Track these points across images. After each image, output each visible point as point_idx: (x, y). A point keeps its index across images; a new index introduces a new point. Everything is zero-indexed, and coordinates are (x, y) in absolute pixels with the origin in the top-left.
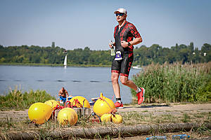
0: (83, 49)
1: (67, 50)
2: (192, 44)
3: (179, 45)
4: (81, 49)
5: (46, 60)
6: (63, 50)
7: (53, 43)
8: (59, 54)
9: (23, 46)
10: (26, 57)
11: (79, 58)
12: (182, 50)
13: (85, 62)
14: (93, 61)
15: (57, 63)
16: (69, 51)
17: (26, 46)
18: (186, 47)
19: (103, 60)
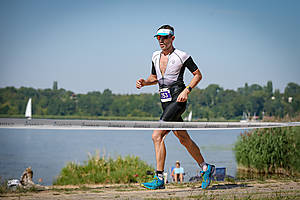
0: (102, 92)
1: (76, 93)
2: (270, 84)
3: (249, 85)
4: (99, 93)
5: (45, 110)
6: (71, 93)
7: (56, 84)
8: (64, 100)
9: (8, 88)
10: (13, 105)
11: (95, 107)
12: (255, 94)
13: (104, 113)
14: (118, 111)
15: (63, 114)
16: (79, 95)
17: (13, 88)
18: (260, 88)
19: (132, 109)
